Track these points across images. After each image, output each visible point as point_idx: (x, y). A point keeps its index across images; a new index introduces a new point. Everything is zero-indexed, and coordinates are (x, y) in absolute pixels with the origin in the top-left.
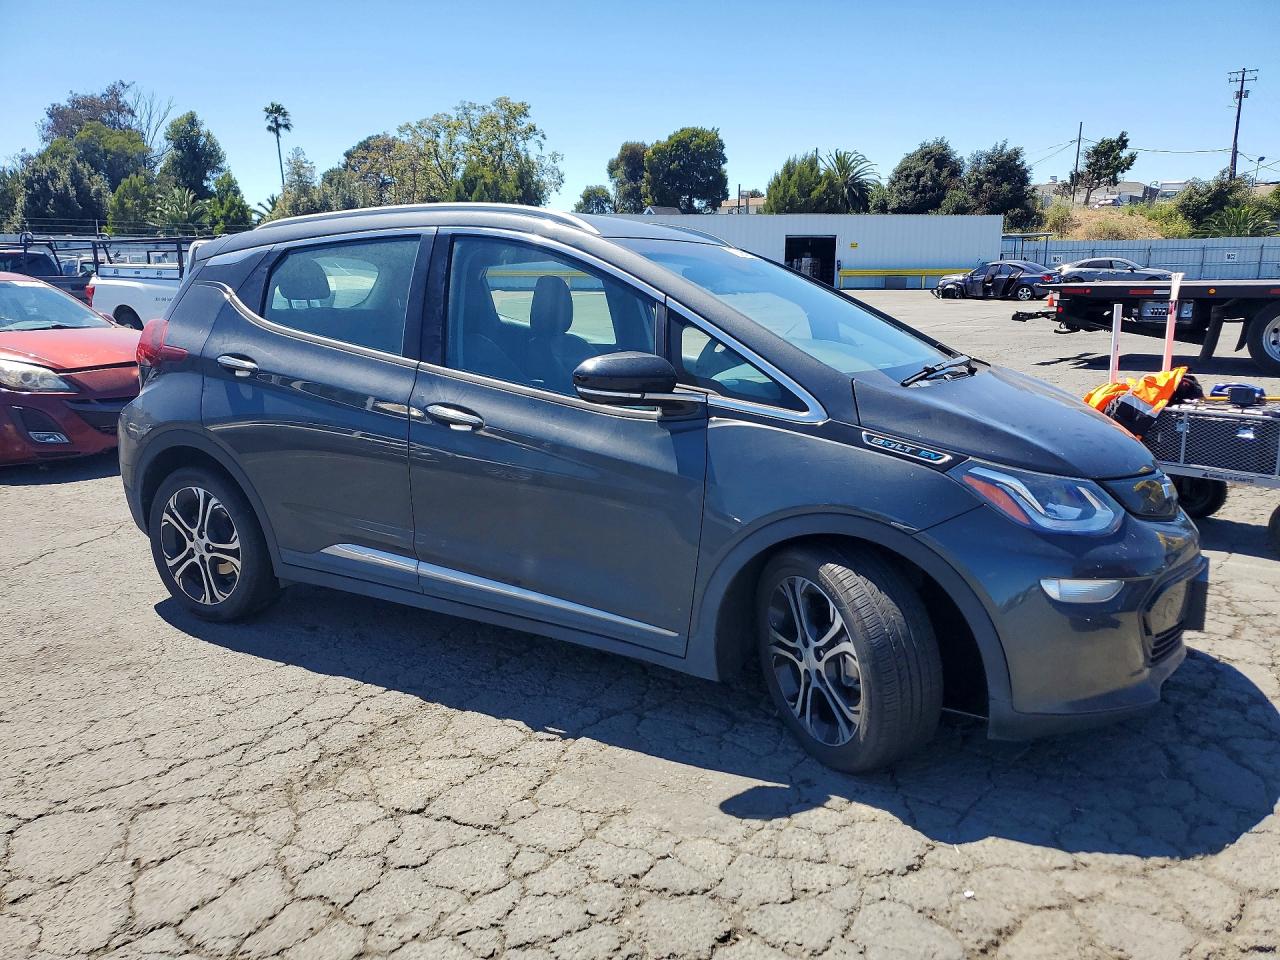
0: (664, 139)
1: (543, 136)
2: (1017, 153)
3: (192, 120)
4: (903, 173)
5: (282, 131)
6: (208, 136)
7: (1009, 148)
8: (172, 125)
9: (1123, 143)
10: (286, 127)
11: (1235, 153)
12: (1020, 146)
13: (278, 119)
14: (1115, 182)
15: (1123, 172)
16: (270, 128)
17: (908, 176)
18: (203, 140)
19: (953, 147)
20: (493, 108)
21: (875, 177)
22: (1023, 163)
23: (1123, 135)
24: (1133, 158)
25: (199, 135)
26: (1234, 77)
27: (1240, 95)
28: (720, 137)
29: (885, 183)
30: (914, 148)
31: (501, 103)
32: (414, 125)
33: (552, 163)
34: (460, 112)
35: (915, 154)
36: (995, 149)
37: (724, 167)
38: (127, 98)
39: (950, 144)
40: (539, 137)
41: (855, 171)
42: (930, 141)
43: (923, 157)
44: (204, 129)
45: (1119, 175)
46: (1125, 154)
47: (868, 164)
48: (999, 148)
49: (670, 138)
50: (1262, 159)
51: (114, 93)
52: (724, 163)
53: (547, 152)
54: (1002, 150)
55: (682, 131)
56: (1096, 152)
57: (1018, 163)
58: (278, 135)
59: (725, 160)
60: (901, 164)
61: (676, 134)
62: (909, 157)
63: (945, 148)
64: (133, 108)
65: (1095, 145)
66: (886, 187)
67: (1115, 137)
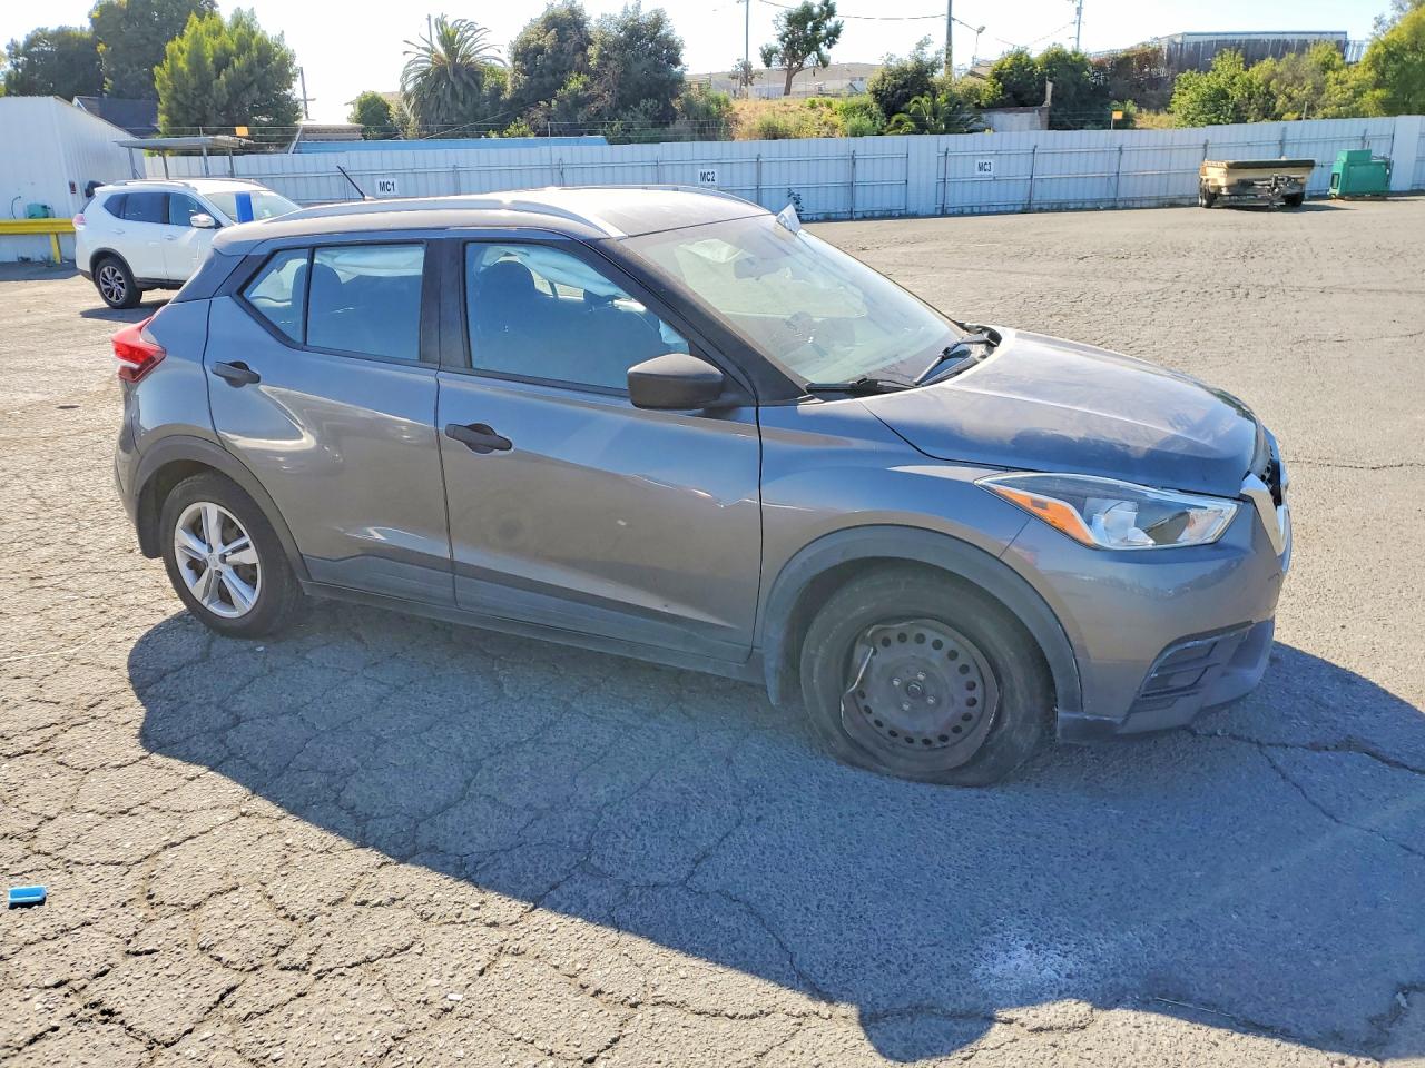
2: (658, 22)
7: (646, 11)
11: (950, 19)
12: (661, 8)
14: (822, 62)
15: (829, 47)
17: (527, 51)
19: (586, 10)
21: (497, 55)
22: (670, 33)
24: (839, 27)
29: (510, 64)
35: (538, 21)
36: (626, 11)
43: (545, 25)
45: (826, 52)
46: (830, 23)
47: (481, 32)
48: (631, 13)
50: (981, 30)
57: (663, 32)
63: (575, 12)
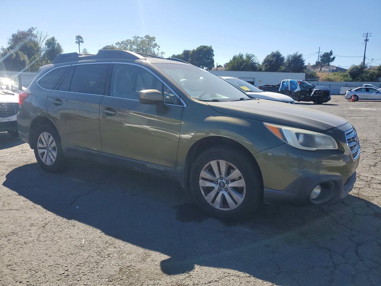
0: (195, 49)
1: (159, 47)
2: (300, 56)
3: (53, 39)
4: (266, 61)
5: (81, 43)
6: (58, 44)
7: (298, 54)
8: (47, 41)
9: (331, 53)
10: (82, 42)
11: (365, 57)
12: (302, 54)
13: (79, 40)
14: (329, 65)
15: (331, 62)
16: (77, 42)
17: (268, 61)
18: (56, 45)
19: (281, 53)
20: (144, 38)
21: (258, 62)
22: (302, 58)
23: (331, 51)
24: (334, 58)
25: (55, 44)
26: (364, 35)
27: (366, 40)
28: (212, 48)
29: (261, 63)
30: (270, 53)
31: (147, 37)
32: (120, 42)
33: (161, 55)
34: (134, 39)
35: (270, 55)
36: (294, 55)
37: (213, 57)
38: (34, 32)
39: (280, 52)
40: (158, 47)
41: (252, 59)
42: (275, 51)
43: (272, 56)
44: (57, 42)
45: (330, 63)
46: (332, 57)
47: (255, 57)
48: (295, 54)
49: (197, 48)
50: (373, 59)
51: (30, 31)
52: (213, 56)
53: (160, 51)
54: (296, 54)
55: (201, 46)
56: (323, 56)
58: (79, 45)
59: (214, 55)
60: (266, 58)
61: (199, 47)
62: (268, 56)
63: (279, 53)
64: (36, 35)
65: (323, 54)
66: (261, 65)
67: (329, 52)
